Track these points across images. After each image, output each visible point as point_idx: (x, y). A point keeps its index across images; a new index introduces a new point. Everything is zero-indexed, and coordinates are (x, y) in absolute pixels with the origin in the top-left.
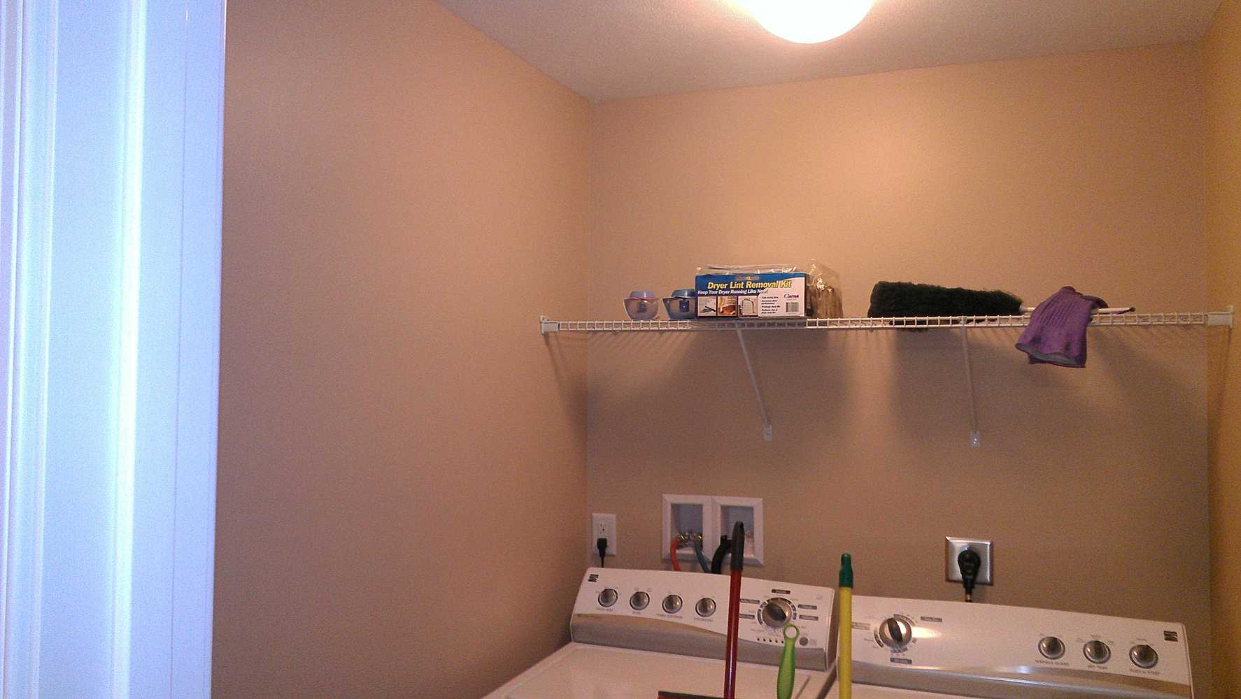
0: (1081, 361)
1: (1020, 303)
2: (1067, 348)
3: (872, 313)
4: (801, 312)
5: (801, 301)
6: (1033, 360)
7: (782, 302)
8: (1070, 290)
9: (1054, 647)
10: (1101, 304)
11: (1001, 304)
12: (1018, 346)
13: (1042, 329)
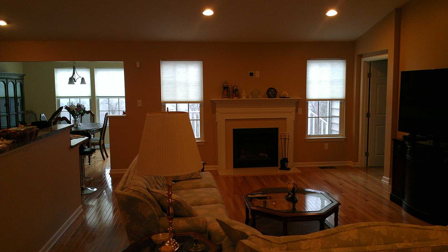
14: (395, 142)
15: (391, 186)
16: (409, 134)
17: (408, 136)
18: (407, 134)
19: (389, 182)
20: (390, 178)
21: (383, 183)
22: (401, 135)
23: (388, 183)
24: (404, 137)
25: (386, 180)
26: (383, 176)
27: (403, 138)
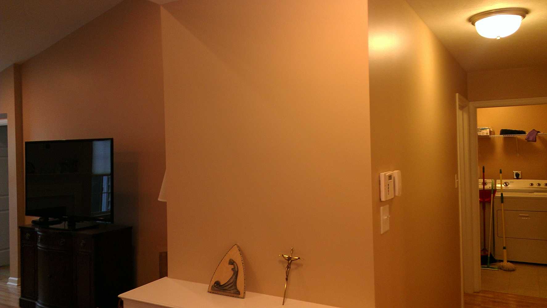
0: (535, 141)
1: (525, 132)
2: (533, 139)
3: (500, 135)
4: (489, 135)
5: (489, 133)
6: (528, 141)
7: (485, 133)
8: (534, 130)
9: (532, 184)
10: (539, 132)
11: (523, 132)
12: (526, 139)
13: (529, 136)
14: (23, 230)
15: (20, 289)
16: (40, 219)
17: (38, 221)
18: (37, 218)
19: (18, 283)
20: (18, 278)
21: (9, 286)
22: (29, 220)
23: (17, 285)
24: (34, 222)
25: (13, 282)
26: (9, 277)
27: (32, 224)
